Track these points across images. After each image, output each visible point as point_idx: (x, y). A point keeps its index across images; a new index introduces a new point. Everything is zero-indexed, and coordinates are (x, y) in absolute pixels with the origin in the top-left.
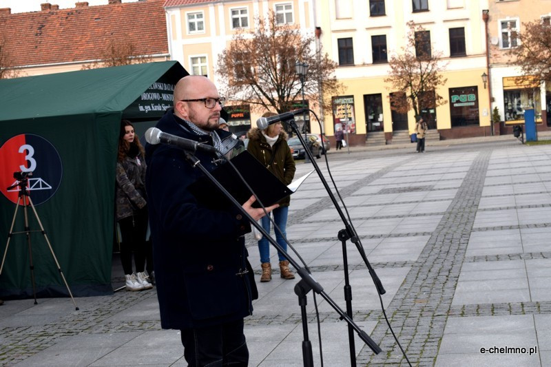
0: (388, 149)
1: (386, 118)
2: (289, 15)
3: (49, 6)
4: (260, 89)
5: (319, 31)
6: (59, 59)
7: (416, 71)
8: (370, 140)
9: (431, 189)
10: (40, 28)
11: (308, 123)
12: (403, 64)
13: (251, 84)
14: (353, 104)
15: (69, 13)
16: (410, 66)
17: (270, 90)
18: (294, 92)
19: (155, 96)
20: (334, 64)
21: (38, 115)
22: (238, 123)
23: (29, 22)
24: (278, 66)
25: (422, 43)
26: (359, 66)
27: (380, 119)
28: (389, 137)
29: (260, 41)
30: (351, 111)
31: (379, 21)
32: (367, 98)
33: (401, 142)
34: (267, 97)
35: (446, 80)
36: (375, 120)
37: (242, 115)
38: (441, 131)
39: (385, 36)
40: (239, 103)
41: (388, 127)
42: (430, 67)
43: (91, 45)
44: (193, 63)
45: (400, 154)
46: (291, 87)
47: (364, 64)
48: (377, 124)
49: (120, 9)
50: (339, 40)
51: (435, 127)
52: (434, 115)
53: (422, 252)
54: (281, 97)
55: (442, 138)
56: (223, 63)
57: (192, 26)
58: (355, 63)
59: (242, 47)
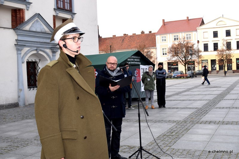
0: (217, 75)
1: (217, 66)
2: (190, 37)
3: (125, 34)
4: (179, 57)
5: (198, 42)
6: (128, 48)
7: (224, 53)
8: (212, 73)
9: (220, 87)
10: (123, 40)
11: (194, 67)
12: (221, 51)
13: (177, 56)
14: (208, 62)
15: (131, 36)
16: (223, 52)
17: (182, 58)
18: (189, 58)
19: (132, 60)
20: (202, 51)
21: (99, 64)
22: (175, 67)
23: (120, 39)
24: (185, 51)
25: (229, 45)
26: (210, 51)
27: (215, 67)
28: (218, 72)
29: (180, 44)
30: (207, 64)
31: (216, 39)
32: (212, 61)
33: (221, 73)
34: (181, 60)
35: (234, 56)
36: (214, 67)
37: (176, 65)
38: (233, 71)
39: (217, 43)
40: (173, 61)
41: (218, 69)
42: (229, 52)
43: (136, 45)
44: (163, 50)
45: (219, 77)
46: (188, 57)
47: (211, 51)
48: (215, 68)
49: (144, 35)
50: (204, 44)
51: (231, 69)
52: (232, 66)
53: (204, 105)
54: (185, 60)
55: (233, 73)
56: (169, 50)
57: (163, 40)
58: (209, 50)
59: (175, 46)
